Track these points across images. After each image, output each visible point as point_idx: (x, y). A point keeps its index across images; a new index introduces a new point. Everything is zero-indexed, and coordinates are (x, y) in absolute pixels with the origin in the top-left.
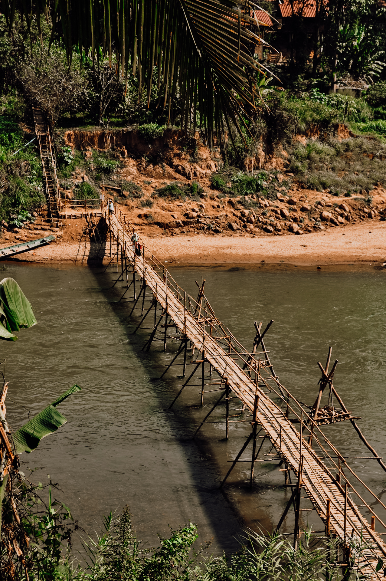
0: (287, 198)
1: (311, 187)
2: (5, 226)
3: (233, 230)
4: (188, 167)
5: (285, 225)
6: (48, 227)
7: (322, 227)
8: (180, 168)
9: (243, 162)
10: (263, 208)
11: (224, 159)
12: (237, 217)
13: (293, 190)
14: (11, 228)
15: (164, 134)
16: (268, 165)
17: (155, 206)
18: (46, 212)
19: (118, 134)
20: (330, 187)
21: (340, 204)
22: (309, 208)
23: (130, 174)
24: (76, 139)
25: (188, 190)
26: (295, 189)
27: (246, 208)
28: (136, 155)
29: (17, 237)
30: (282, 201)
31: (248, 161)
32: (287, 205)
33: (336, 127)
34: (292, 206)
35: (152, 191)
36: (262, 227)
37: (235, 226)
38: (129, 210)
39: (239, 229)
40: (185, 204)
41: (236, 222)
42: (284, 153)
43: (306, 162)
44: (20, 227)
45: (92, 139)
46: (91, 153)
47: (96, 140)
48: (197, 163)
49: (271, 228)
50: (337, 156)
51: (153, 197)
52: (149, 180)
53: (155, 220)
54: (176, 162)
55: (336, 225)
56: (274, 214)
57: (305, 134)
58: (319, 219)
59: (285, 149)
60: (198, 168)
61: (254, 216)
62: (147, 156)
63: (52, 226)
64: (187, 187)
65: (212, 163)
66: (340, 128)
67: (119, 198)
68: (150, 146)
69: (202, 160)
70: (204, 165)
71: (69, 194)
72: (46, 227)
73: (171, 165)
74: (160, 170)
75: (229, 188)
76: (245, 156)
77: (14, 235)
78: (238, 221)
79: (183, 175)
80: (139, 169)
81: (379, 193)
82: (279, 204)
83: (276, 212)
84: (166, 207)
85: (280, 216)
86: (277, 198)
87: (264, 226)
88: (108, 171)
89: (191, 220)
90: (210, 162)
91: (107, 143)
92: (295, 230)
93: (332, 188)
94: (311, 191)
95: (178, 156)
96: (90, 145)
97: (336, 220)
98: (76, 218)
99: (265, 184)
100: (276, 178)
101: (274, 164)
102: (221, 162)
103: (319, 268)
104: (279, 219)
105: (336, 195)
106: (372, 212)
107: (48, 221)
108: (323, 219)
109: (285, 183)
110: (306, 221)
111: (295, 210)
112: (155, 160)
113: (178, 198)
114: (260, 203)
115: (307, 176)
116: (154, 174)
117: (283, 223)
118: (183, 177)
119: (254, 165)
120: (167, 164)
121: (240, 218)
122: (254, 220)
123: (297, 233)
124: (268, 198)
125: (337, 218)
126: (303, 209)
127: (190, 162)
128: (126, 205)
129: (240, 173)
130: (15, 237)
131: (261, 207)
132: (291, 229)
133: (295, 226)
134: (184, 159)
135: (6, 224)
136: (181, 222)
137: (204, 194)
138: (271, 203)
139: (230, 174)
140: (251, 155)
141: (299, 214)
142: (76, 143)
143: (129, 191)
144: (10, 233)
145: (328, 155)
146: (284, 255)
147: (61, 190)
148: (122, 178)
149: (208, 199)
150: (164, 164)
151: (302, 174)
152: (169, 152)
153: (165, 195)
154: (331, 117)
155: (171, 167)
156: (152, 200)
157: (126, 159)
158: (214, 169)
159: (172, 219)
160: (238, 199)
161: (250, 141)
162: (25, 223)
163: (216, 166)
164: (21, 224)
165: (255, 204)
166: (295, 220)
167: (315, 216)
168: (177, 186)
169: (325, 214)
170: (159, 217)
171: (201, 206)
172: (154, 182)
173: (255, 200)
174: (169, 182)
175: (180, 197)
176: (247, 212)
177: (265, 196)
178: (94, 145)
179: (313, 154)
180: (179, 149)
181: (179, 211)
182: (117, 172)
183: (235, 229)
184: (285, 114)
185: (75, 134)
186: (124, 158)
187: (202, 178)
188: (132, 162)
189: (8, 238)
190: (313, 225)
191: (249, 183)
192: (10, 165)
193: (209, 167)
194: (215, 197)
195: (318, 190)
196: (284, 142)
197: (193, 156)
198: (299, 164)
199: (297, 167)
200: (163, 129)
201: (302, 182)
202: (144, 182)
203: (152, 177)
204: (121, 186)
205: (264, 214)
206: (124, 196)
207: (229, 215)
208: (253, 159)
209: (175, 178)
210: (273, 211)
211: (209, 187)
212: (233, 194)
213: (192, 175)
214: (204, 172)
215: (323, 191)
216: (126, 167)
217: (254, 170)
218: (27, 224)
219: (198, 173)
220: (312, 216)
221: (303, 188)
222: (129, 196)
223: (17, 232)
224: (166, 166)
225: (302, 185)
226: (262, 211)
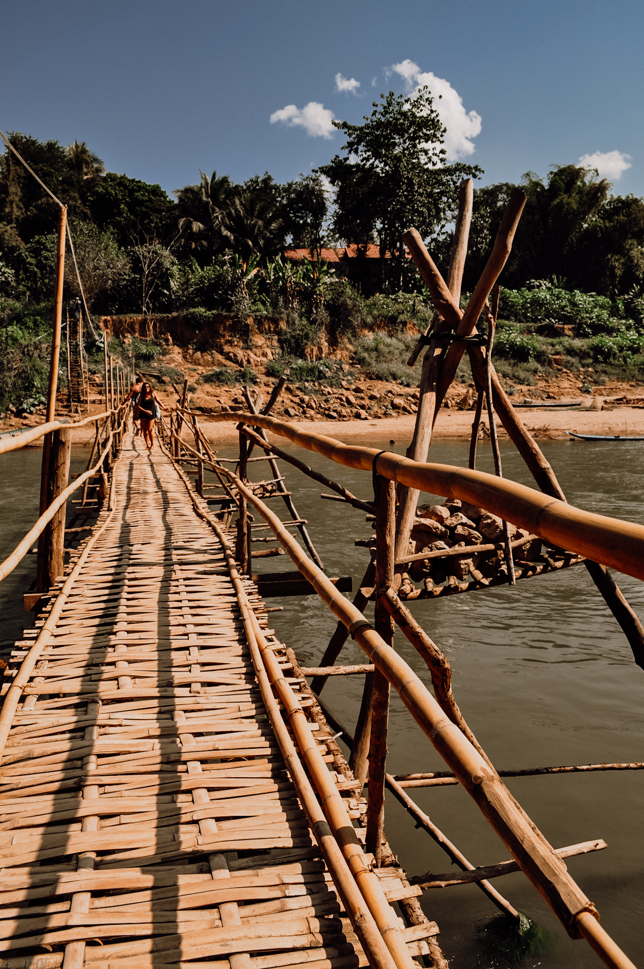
0: (353, 387)
1: (379, 378)
2: (12, 412)
3: (290, 416)
4: (240, 354)
5: (352, 412)
6: (66, 413)
7: (394, 414)
8: (231, 354)
9: (303, 350)
10: (325, 395)
11: (282, 348)
12: (295, 403)
13: (360, 380)
14: (19, 414)
15: (213, 318)
16: (332, 356)
17: (199, 391)
18: (65, 397)
19: (161, 320)
20: (400, 378)
21: (412, 394)
22: (378, 396)
23: (174, 361)
24: (114, 325)
25: (239, 376)
26: (362, 379)
27: (306, 394)
28: (182, 343)
29: (24, 423)
30: (348, 389)
31: (309, 350)
32: (354, 393)
33: (404, 324)
34: (359, 394)
35: (197, 377)
36: (324, 413)
37: (292, 412)
38: (168, 396)
39: (297, 415)
40: (235, 389)
41: (293, 408)
42: (350, 347)
43: (374, 354)
44: (31, 413)
45: (132, 326)
46: (131, 341)
47: (137, 327)
48: (251, 350)
49: (335, 414)
50: (407, 351)
51: (197, 383)
52: (196, 367)
53: (198, 405)
54: (227, 348)
55: (410, 413)
56: (339, 401)
57: (371, 328)
58: (390, 407)
59: (351, 343)
60: (252, 355)
61: (315, 402)
62: (194, 343)
63: (70, 411)
64: (238, 373)
65: (269, 351)
66: (409, 326)
67: (158, 384)
68: (197, 332)
69: (256, 347)
70: (259, 352)
71: (96, 379)
72: (62, 413)
73: (221, 352)
74: (209, 358)
75: (287, 375)
76: (306, 344)
77: (22, 421)
78: (296, 407)
79: (234, 363)
80: (184, 357)
81: (454, 387)
82: (344, 392)
83: (341, 400)
84: (212, 393)
85: (346, 404)
86: (342, 387)
87: (327, 412)
88: (148, 358)
89: (241, 405)
90: (265, 350)
91: (149, 330)
92: (363, 417)
93: (403, 378)
94: (380, 382)
95: (230, 343)
96: (129, 332)
97: (408, 408)
98: (101, 403)
99: (329, 374)
100: (341, 368)
101: (339, 356)
102: (278, 351)
103: (392, 442)
104: (344, 406)
105: (408, 385)
106: (449, 402)
107: (67, 407)
108: (395, 407)
109: (351, 374)
110: (376, 409)
111: (362, 398)
112: (203, 347)
113: (227, 384)
114: (322, 391)
115: (375, 367)
116: (201, 361)
117: (348, 410)
118: (234, 365)
119: (317, 356)
120: (217, 351)
121: (299, 405)
122: (315, 406)
123: (366, 419)
124: (331, 386)
125: (410, 406)
126: (372, 398)
127: (243, 348)
128: (165, 391)
129: (300, 361)
130: (23, 424)
131: (323, 394)
132: (358, 416)
133: (363, 413)
134: (235, 346)
135: (14, 409)
136: (228, 408)
137: (258, 380)
138: (335, 391)
139: (289, 362)
140: (313, 344)
141: (366, 402)
142: (114, 331)
143: (170, 377)
144: (17, 419)
145: (397, 349)
146: (349, 433)
147: (88, 374)
148: (163, 365)
149: (262, 385)
150: (214, 351)
151: (369, 364)
152: (219, 339)
153: (212, 381)
154: (399, 313)
155: (222, 355)
156: (196, 386)
157: (170, 347)
158: (270, 357)
159: (218, 404)
160: (297, 385)
161: (310, 329)
162: (38, 408)
163: (272, 354)
164: (32, 409)
165: (316, 391)
166: (363, 407)
167: (386, 404)
168: (226, 372)
169: (397, 401)
170: (203, 402)
171: (254, 392)
172: (201, 369)
173: (317, 388)
174: (217, 369)
175: (229, 383)
176: (306, 398)
177: (328, 384)
178: (135, 332)
179: (381, 347)
180: (230, 336)
181: (226, 396)
182: (159, 359)
183: (292, 414)
184: (349, 302)
185: (113, 320)
186: (168, 345)
187: (256, 365)
188: (177, 349)
189: (13, 424)
190: (383, 412)
191: (311, 371)
192: (27, 346)
193: (265, 355)
194: (270, 383)
195: (387, 381)
196: (350, 336)
197: (247, 343)
198: (366, 355)
199: (364, 358)
200: (212, 314)
201: (370, 373)
202: (189, 369)
203: (200, 365)
204: (160, 373)
205: (327, 401)
206: (164, 382)
207: (285, 401)
208: (315, 349)
209: (225, 366)
210: (338, 398)
211: (264, 374)
212: (291, 381)
213: (245, 363)
214: (259, 359)
215: (394, 382)
216: (170, 354)
217: (316, 360)
218: (40, 410)
219: (252, 360)
220: (382, 404)
221: (371, 379)
222: (170, 382)
223: (25, 418)
224: (216, 353)
225: (370, 376)
226: (324, 397)
